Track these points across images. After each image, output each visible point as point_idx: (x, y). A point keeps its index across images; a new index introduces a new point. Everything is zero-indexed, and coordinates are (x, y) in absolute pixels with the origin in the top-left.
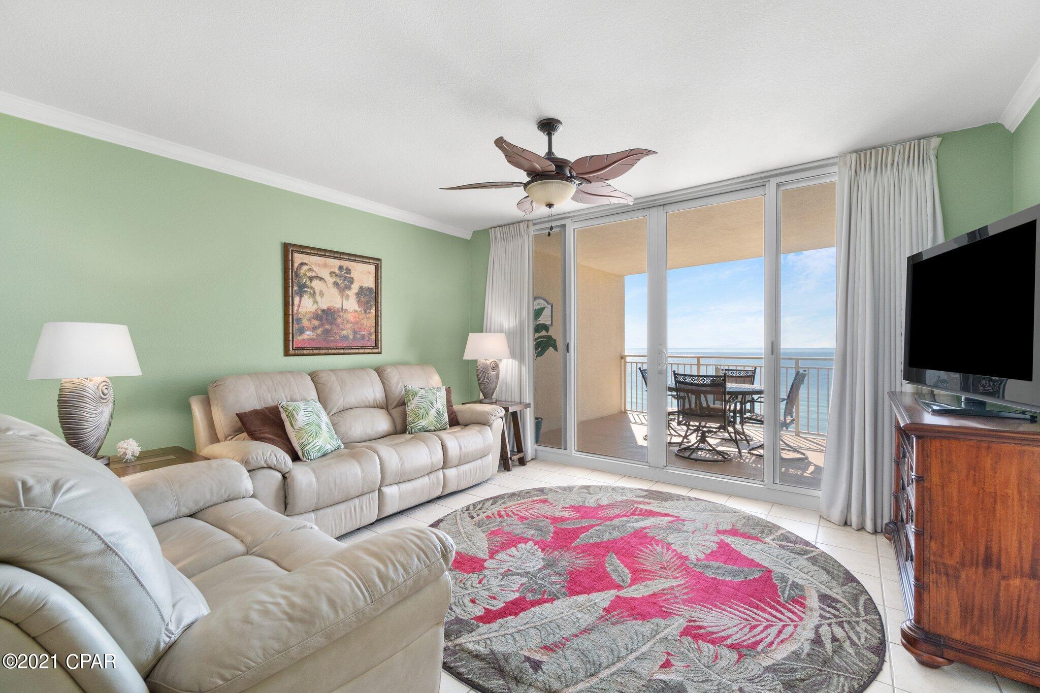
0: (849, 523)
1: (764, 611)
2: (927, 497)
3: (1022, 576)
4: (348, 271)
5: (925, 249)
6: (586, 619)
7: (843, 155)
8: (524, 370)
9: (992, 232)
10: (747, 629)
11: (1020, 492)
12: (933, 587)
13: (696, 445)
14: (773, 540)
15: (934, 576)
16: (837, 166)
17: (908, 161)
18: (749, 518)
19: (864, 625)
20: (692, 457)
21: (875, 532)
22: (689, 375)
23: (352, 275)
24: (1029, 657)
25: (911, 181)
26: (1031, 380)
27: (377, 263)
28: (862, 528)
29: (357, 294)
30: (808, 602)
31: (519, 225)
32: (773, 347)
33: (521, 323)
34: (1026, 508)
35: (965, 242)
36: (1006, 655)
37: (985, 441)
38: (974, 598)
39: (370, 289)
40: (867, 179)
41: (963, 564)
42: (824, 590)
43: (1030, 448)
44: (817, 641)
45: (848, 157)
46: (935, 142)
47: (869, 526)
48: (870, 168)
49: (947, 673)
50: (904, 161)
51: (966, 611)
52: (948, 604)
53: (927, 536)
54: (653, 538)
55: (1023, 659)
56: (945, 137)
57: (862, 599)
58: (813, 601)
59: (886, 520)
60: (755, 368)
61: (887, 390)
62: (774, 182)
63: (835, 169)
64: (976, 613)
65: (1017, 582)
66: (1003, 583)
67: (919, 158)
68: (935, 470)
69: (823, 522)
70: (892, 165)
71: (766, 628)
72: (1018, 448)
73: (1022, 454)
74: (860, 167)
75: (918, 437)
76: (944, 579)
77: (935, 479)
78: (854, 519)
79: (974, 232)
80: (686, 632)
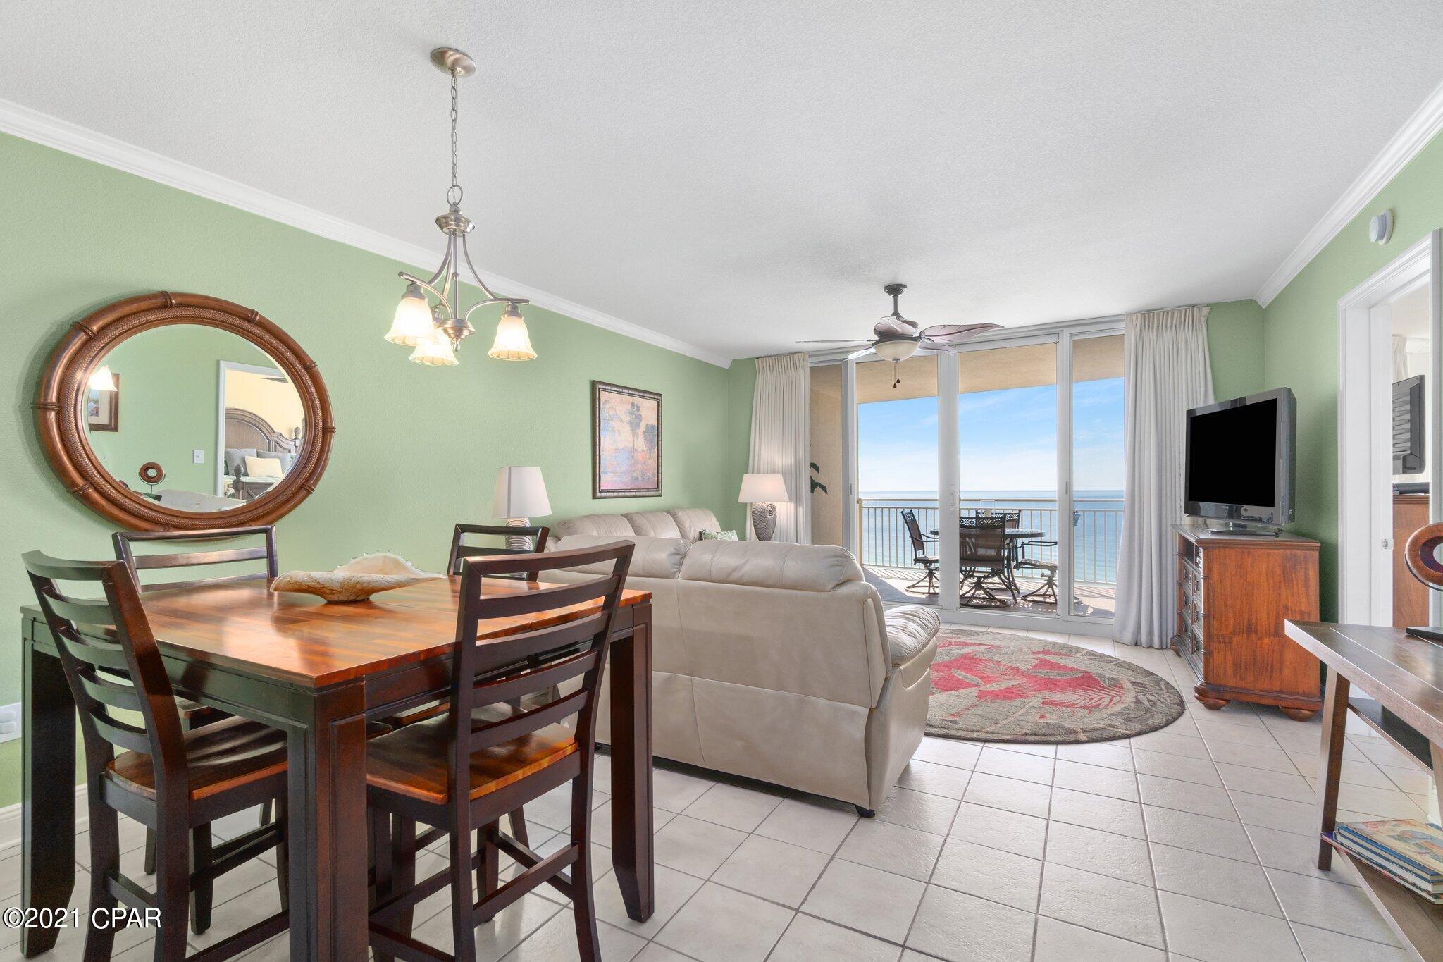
0: (1139, 643)
1: (1094, 691)
2: (1211, 589)
3: (1270, 636)
4: (638, 408)
5: (1199, 406)
6: (967, 702)
7: (1130, 314)
8: (801, 510)
9: (1249, 402)
10: (1088, 700)
11: (1267, 580)
12: (1215, 653)
13: (972, 592)
14: (1082, 655)
15: (1216, 645)
16: (1125, 323)
17: (1184, 324)
18: (1055, 644)
19: (1167, 695)
20: (970, 603)
21: (1162, 648)
22: (967, 518)
23: (640, 413)
24: (1274, 688)
25: (1186, 342)
26: (1273, 506)
27: (657, 396)
28: (1150, 646)
29: (644, 432)
30: (1124, 686)
31: (793, 357)
32: (1067, 487)
33: (797, 463)
34: (1271, 591)
35: (1228, 407)
36: (1261, 691)
37: (1247, 548)
38: (1241, 655)
39: (653, 426)
40: (1150, 336)
41: (1234, 634)
42: (1133, 679)
43: (1272, 551)
44: (1138, 702)
45: (1134, 317)
46: (1205, 311)
47: (1156, 643)
48: (1153, 328)
49: (1223, 711)
50: (1180, 324)
51: (1237, 666)
52: (1225, 663)
53: (1211, 618)
54: (981, 660)
55: (1271, 691)
56: (1213, 307)
57: (1162, 683)
58: (1129, 685)
59: (1170, 635)
60: (1020, 511)
61: (1169, 523)
62: (1067, 332)
63: (1123, 325)
64: (1243, 664)
65: (1266, 640)
66: (1259, 642)
67: (1193, 322)
68: (1216, 571)
69: (1116, 644)
70: (1171, 326)
71: (1100, 699)
72: (1266, 551)
73: (1269, 555)
74: (1145, 326)
75: (1204, 549)
76: (1222, 645)
77: (1216, 577)
78: (1144, 638)
79: (1236, 400)
80: (1044, 703)
